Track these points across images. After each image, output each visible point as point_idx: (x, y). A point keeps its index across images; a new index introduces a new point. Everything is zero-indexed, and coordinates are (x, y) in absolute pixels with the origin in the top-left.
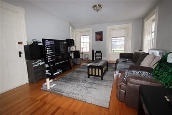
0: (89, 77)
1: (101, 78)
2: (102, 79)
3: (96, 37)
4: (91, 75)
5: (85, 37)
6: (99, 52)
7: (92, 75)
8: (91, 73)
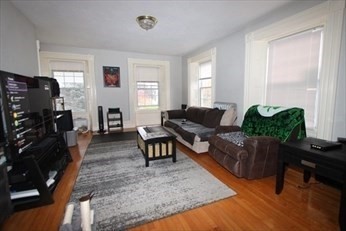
0: (147, 165)
1: (171, 159)
2: (174, 161)
3: (105, 77)
4: (151, 159)
5: (72, 74)
6: (117, 111)
7: (154, 158)
8: (151, 155)
